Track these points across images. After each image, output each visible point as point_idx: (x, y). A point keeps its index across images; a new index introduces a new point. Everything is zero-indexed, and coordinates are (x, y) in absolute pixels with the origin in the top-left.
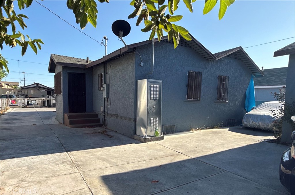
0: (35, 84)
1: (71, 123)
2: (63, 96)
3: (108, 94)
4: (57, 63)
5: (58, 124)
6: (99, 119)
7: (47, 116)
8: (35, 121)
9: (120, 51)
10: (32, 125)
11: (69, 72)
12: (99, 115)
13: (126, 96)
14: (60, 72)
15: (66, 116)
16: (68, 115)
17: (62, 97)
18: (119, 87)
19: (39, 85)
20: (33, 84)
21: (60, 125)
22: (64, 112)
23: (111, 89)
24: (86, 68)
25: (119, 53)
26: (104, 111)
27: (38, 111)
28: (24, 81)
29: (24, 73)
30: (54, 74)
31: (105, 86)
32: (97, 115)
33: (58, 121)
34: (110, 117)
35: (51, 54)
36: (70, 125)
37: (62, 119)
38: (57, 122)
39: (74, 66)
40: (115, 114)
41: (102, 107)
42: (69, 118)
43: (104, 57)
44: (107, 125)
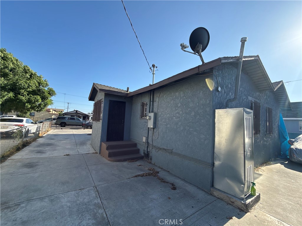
0: (75, 111)
1: (110, 155)
2: (102, 123)
3: (155, 123)
4: (100, 90)
5: (93, 153)
6: (139, 150)
7: (82, 141)
8: (70, 147)
9: (197, 68)
10: (65, 155)
11: (110, 99)
12: (138, 145)
13: (191, 129)
14: (101, 100)
15: (104, 145)
16: (107, 145)
17: (101, 125)
18: (175, 117)
19: (78, 112)
20: (74, 111)
21: (96, 154)
22: (102, 141)
23: (159, 119)
24: (128, 96)
25: (196, 71)
26: (148, 143)
27: (74, 133)
28: (68, 109)
29: (68, 103)
30: (94, 102)
31: (152, 115)
32: (135, 145)
33: (93, 148)
34: (157, 151)
35: (94, 83)
36: (109, 158)
37: (99, 148)
38: (92, 151)
39: (116, 94)
40: (166, 148)
41: (145, 138)
42: (108, 148)
43: (150, 85)
44: (151, 159)
